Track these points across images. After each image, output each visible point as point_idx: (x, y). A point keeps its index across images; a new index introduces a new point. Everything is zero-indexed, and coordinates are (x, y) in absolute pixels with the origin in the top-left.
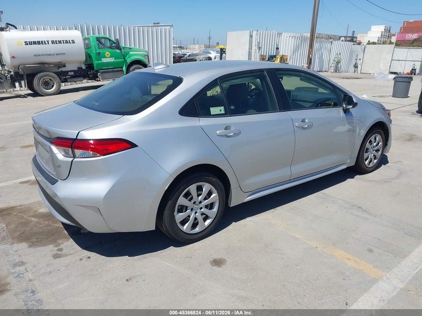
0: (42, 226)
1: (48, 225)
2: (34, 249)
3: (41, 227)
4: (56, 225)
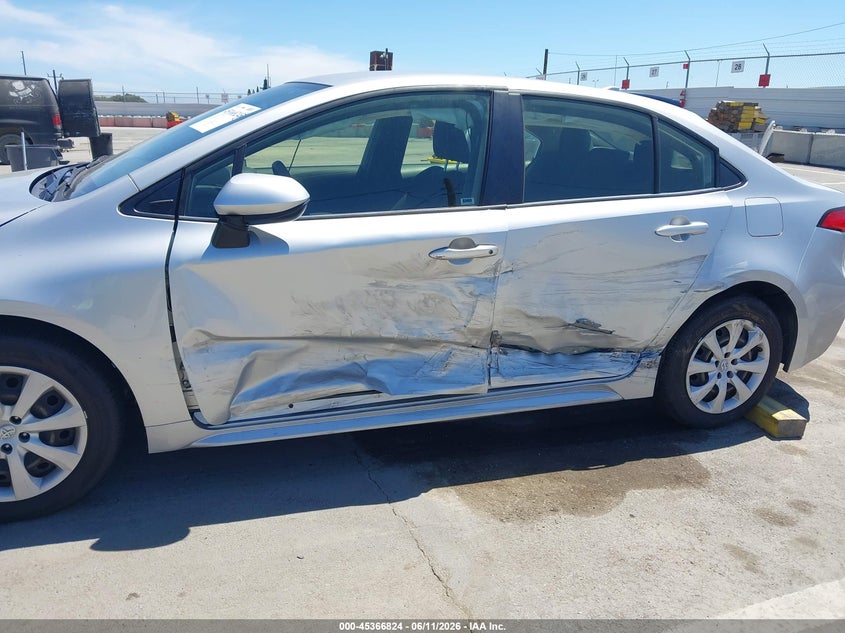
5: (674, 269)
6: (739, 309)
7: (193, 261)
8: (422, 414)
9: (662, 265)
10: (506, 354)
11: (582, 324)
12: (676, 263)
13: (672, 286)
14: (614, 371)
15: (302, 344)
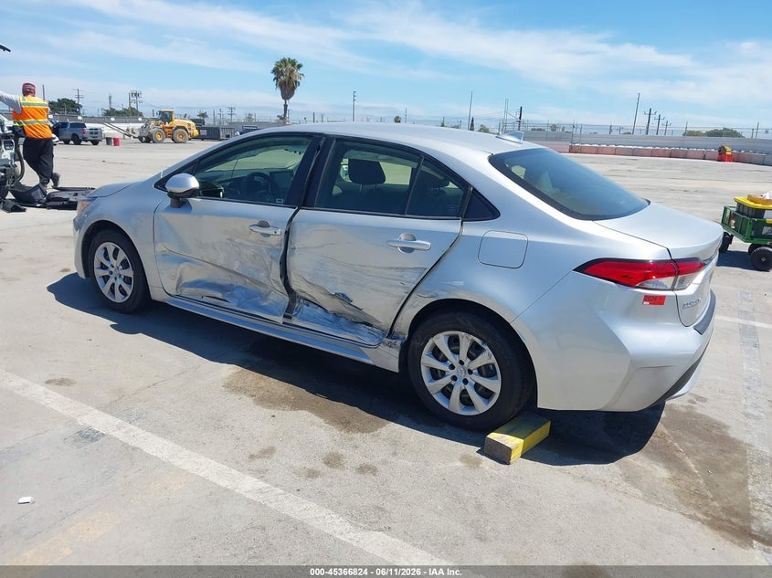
0: (688, 444)
1: (677, 439)
2: (722, 420)
3: (690, 442)
4: (666, 432)
5: (399, 273)
6: (462, 322)
8: (254, 325)
9: (391, 268)
10: (308, 305)
11: (344, 298)
12: (403, 269)
13: (400, 286)
14: (367, 340)
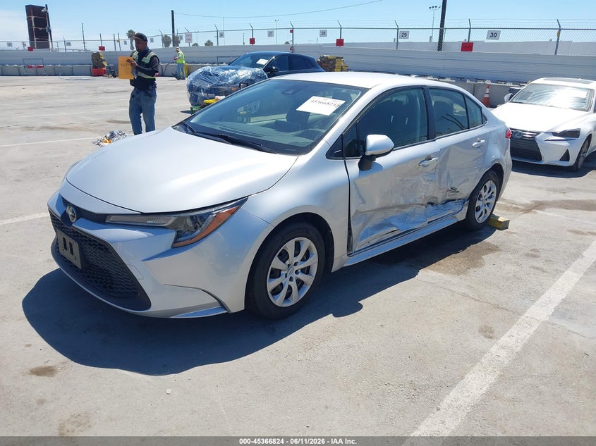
7: (356, 178)
14: (457, 209)
15: (372, 213)
